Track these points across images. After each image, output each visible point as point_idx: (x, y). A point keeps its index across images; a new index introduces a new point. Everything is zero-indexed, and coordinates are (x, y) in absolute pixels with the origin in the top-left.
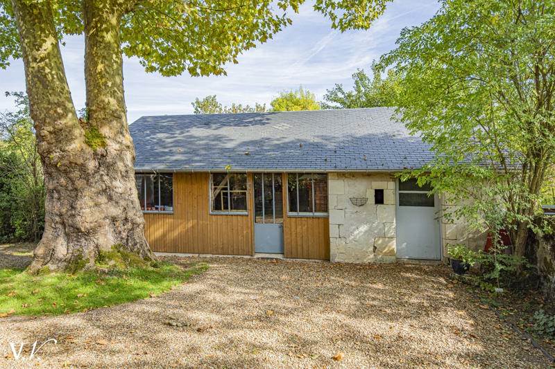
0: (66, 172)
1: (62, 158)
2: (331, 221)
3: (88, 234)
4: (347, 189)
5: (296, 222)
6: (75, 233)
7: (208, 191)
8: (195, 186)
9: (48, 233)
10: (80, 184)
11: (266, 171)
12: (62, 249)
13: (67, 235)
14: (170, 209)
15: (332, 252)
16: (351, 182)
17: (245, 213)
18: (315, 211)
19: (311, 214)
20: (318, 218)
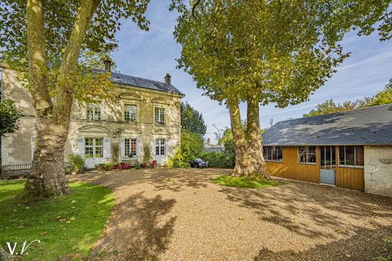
0: (240, 148)
1: (239, 144)
2: (365, 171)
3: (246, 167)
4: (378, 154)
5: (343, 170)
6: (243, 167)
7: (297, 153)
8: (292, 151)
9: (236, 166)
10: (244, 151)
11: (327, 145)
12: (240, 171)
13: (241, 167)
14: (281, 160)
15: (366, 187)
16: (381, 150)
17: (315, 164)
18: (357, 165)
19: (353, 166)
20: (358, 169)
